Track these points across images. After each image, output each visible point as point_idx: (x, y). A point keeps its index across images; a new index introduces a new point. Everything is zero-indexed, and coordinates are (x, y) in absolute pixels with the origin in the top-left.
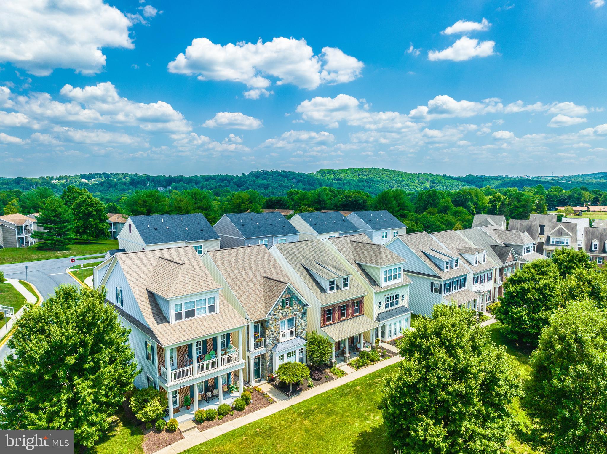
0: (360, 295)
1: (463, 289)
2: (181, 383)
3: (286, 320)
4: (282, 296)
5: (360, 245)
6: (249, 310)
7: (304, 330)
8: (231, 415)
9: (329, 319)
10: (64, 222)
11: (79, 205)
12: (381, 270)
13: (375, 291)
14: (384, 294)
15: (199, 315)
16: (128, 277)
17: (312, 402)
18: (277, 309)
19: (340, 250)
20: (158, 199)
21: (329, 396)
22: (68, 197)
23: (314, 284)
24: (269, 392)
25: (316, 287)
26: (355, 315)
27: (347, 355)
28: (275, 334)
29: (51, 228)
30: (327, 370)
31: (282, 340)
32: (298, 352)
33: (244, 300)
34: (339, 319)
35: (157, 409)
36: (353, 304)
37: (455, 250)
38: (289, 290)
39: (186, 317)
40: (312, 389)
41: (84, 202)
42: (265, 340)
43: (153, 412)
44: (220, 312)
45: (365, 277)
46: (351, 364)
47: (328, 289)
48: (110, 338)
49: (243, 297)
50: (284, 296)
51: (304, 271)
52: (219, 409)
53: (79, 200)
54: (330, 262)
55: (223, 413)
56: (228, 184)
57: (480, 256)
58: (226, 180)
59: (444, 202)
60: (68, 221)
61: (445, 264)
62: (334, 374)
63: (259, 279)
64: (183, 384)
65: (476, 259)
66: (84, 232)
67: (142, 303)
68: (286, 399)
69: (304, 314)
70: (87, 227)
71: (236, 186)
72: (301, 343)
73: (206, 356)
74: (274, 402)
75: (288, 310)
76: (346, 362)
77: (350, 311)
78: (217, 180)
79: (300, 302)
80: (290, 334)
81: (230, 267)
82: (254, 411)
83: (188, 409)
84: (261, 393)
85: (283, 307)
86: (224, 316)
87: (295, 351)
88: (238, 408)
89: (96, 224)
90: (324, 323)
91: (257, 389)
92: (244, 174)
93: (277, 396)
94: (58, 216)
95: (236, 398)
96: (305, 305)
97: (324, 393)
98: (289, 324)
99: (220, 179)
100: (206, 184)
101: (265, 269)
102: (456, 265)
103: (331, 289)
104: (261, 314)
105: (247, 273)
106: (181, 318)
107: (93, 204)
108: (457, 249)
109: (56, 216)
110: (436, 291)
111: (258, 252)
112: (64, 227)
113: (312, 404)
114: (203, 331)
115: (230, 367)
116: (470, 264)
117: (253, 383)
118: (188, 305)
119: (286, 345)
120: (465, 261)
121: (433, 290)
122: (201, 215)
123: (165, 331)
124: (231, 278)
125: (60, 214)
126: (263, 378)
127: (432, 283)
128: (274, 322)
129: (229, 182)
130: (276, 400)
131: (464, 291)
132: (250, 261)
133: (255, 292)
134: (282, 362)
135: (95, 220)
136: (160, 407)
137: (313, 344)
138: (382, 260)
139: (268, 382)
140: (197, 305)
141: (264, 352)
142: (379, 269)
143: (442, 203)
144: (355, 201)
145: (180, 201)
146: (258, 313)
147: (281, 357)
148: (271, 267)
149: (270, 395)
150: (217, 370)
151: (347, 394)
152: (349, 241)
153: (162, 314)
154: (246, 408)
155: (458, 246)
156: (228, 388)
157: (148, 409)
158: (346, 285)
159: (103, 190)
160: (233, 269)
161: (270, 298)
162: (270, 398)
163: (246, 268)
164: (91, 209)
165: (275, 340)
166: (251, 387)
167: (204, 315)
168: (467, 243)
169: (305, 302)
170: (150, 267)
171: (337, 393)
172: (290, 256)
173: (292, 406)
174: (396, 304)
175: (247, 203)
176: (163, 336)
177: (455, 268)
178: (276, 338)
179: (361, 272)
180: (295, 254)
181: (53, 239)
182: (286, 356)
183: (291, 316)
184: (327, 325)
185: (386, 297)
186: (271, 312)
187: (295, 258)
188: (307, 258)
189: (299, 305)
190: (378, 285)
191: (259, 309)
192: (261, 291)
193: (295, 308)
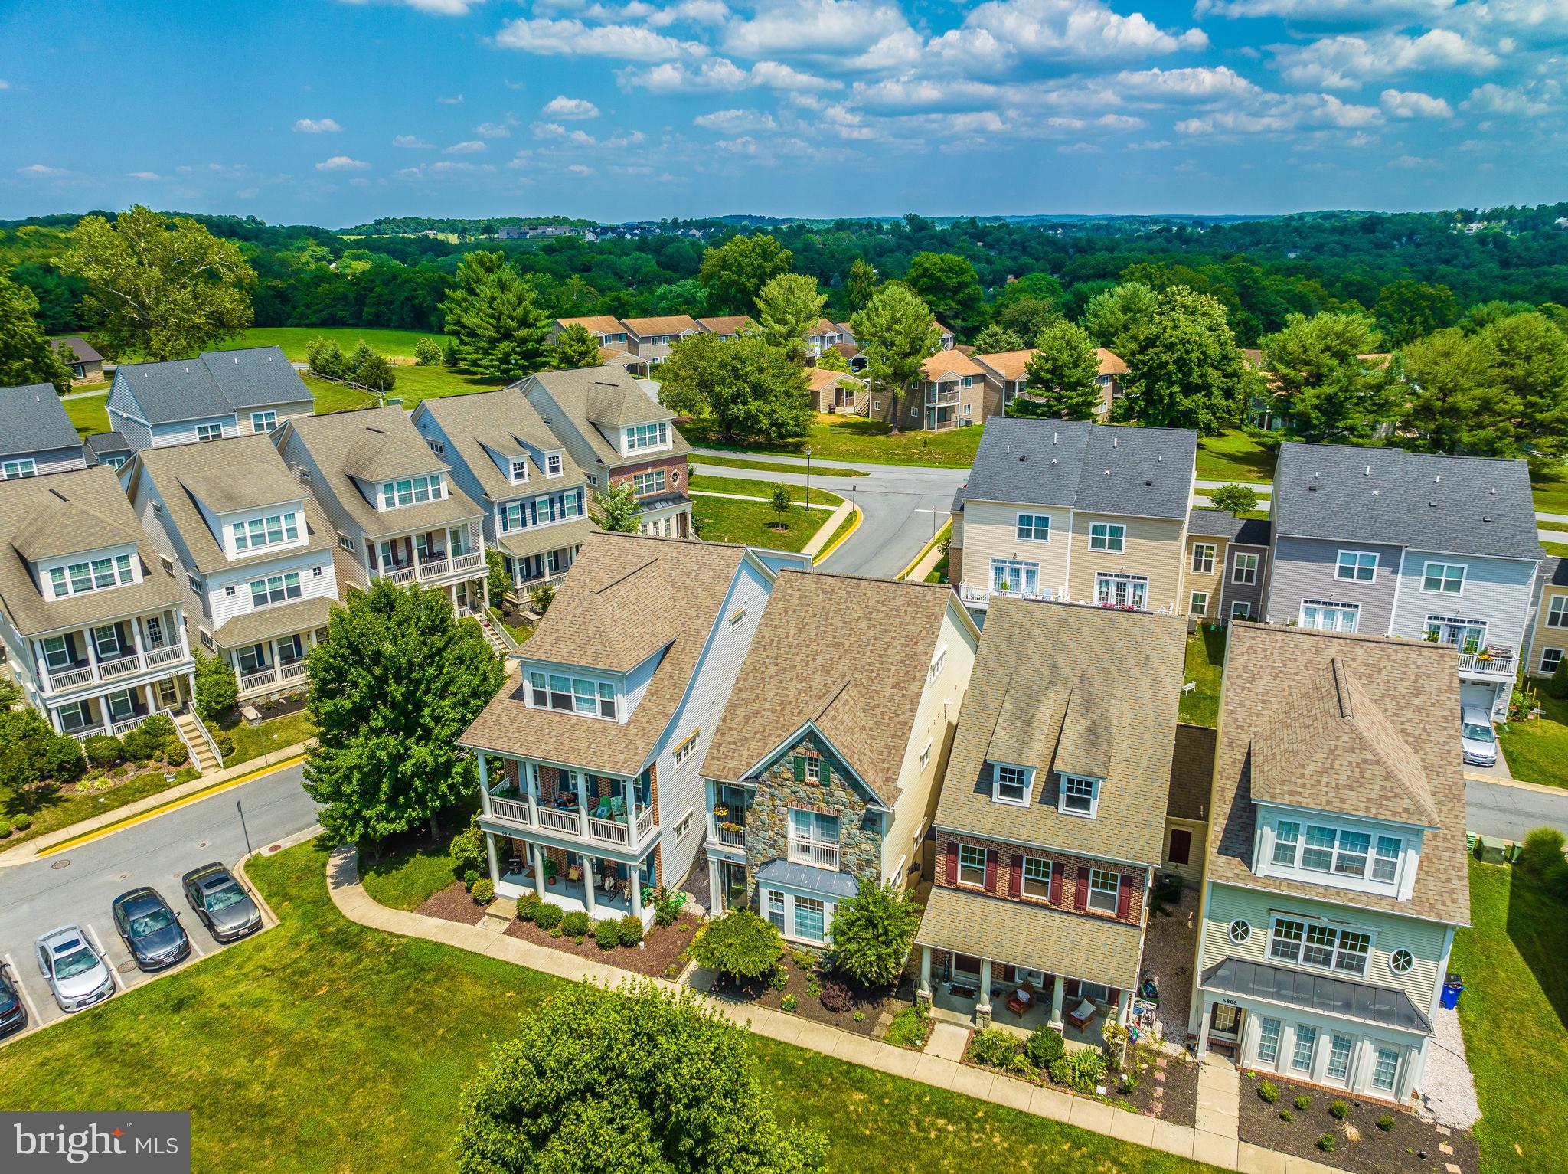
2: (505, 826)
3: (809, 812)
4: (793, 747)
8: (579, 944)
9: (973, 874)
12: (1262, 813)
14: (1266, 904)
15: (580, 712)
18: (779, 774)
26: (1091, 910)
27: (984, 1007)
30: (897, 1005)
31: (794, 857)
32: (828, 908)
34: (1013, 892)
36: (1087, 874)
38: (814, 738)
39: (554, 706)
42: (744, 833)
44: (628, 724)
45: (1227, 808)
46: (985, 1037)
47: (996, 787)
50: (800, 750)
55: (572, 930)
62: (891, 1023)
64: (507, 831)
69: (871, 823)
74: (675, 976)
75: (814, 790)
77: (1071, 887)
79: (854, 783)
81: (794, 623)
85: (798, 776)
87: (821, 904)
88: (603, 940)
90: (949, 877)
93: (697, 974)
96: (871, 800)
98: (821, 828)
103: (1009, 791)
104: (736, 767)
105: (817, 653)
106: (544, 704)
111: (910, 604)
118: (556, 683)
123: (499, 715)
124: (764, 654)
128: (768, 802)
130: (683, 976)
132: (862, 625)
133: (783, 709)
134: (774, 909)
138: (1283, 776)
140: (576, 690)
141: (743, 862)
147: (776, 897)
154: (614, 951)
158: (1078, 802)
160: (792, 631)
162: (682, 966)
163: (829, 640)
164: (1167, 357)
165: (772, 847)
167: (591, 716)
169: (871, 791)
171: (789, 1064)
172: (1001, 647)
174: (1343, 966)
176: (482, 722)
178: (774, 844)
182: (789, 900)
183: (824, 808)
184: (960, 890)
185: (1286, 918)
186: (760, 774)
187: (1012, 655)
188: (1055, 666)
189: (850, 791)
190: (1247, 858)
191: (746, 754)
192: (800, 712)
193: (836, 793)
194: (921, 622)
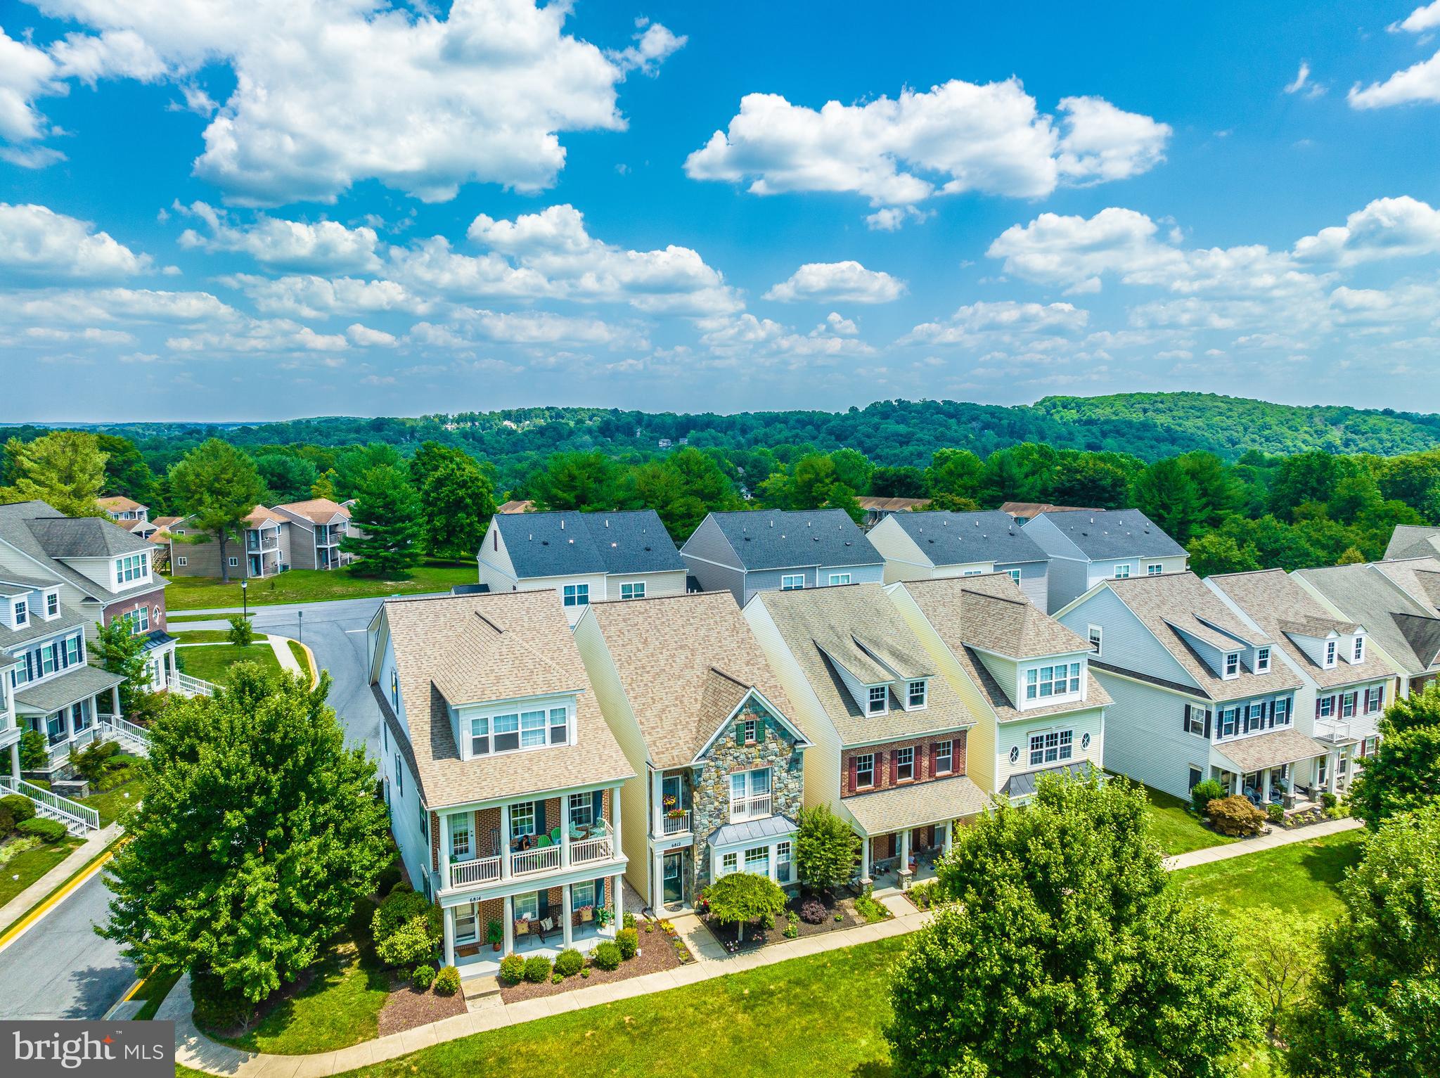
0: (954, 726)
1: (1279, 727)
2: (470, 892)
3: (746, 772)
4: (736, 717)
5: (982, 600)
6: (654, 743)
7: (794, 799)
8: (585, 977)
9: (865, 779)
10: (402, 519)
11: (440, 483)
12: (1019, 668)
13: (998, 720)
14: (1025, 729)
15: (527, 747)
16: (398, 653)
17: (778, 972)
18: (724, 746)
19: (930, 611)
20: (600, 474)
21: (824, 966)
22: (424, 464)
23: (836, 692)
24: (691, 936)
25: (838, 700)
26: (938, 774)
27: (906, 871)
28: (716, 804)
29: (376, 533)
30: (847, 902)
31: (734, 818)
32: (773, 851)
33: (648, 720)
34: (892, 781)
35: (416, 942)
36: (934, 748)
37: (1274, 622)
38: (752, 702)
39: (498, 749)
40: (792, 944)
41: (448, 477)
42: (692, 814)
43: (409, 947)
44: (580, 743)
45: (979, 682)
46: (912, 893)
47: (868, 706)
48: (319, 782)
49: (648, 714)
50: (742, 717)
51: (818, 658)
52: (558, 959)
53: (440, 473)
54: (890, 641)
55: (568, 970)
56: (815, 432)
57: (1345, 645)
58: (811, 423)
59: (1348, 487)
60: (409, 518)
61: (1225, 660)
62: (860, 912)
63: (698, 672)
64: (476, 895)
65: (1331, 649)
66: (447, 541)
67: (415, 711)
68: (721, 959)
69: (795, 763)
70: (454, 530)
71: (833, 438)
72: (783, 829)
73: (542, 838)
74: (690, 959)
75: (752, 750)
76: (901, 887)
77: (925, 763)
78: (792, 423)
79: (782, 733)
80: (757, 806)
81: (635, 640)
82: (638, 975)
83: (496, 950)
84: (670, 936)
85: (739, 742)
86: (584, 753)
87: (766, 849)
88: (603, 964)
89: (471, 525)
90: (851, 787)
91: (664, 926)
92: (853, 409)
93: (703, 949)
94: (390, 505)
95: (602, 941)
96: (796, 742)
97: (815, 957)
98: (754, 783)
99: (798, 421)
100: (766, 434)
101: (718, 650)
102: (1263, 664)
103: (876, 706)
104: (682, 754)
105: (673, 656)
106: (487, 751)
107: (465, 482)
108: (1280, 621)
109: (386, 506)
110: (1196, 728)
111: (712, 608)
112: (401, 531)
113: (777, 978)
114: (524, 783)
115: (588, 869)
116: (1311, 662)
117: (661, 911)
118: (502, 723)
119: (743, 832)
120: (1298, 656)
121: (1189, 725)
122: (652, 515)
123: (444, 775)
124: (632, 667)
125: (394, 502)
126: (688, 901)
127: (1188, 708)
128: (714, 775)
129: (818, 427)
130: (697, 956)
131: (1282, 733)
132: (689, 629)
133: (681, 702)
134: (730, 871)
135: (469, 515)
136: (424, 937)
137: (810, 836)
138: (1023, 642)
139: (697, 914)
140: (524, 725)
141: (689, 843)
142: (1014, 664)
143: (1342, 489)
144: (1093, 481)
145: (654, 477)
146: (675, 753)
147: (730, 860)
148: (735, 645)
149: (690, 944)
150: (558, 872)
151: (871, 966)
152: (957, 591)
153: (452, 737)
154: (623, 967)
155: (1286, 612)
156: (595, 914)
157: (401, 938)
158: (916, 700)
159: (543, 445)
160: (640, 646)
161: (710, 718)
162: (686, 949)
163: (673, 645)
164: (461, 493)
165: (718, 817)
166: (654, 919)
167: (542, 747)
168: (1316, 606)
169: (797, 734)
170: (450, 633)
171: (845, 962)
172: (791, 623)
173: (726, 976)
174: (1063, 756)
175: (827, 481)
176: (436, 786)
177: (1257, 670)
178: (719, 813)
179: (972, 669)
180: (803, 618)
181: (377, 556)
182: (741, 857)
183: (760, 764)
184: (859, 794)
185: (1035, 735)
186: (707, 751)
187: (802, 627)
188: (832, 628)
189: (780, 741)
190: (1011, 705)
191: (681, 742)
192: (696, 700)
193: (770, 746)
194: (729, 617)
